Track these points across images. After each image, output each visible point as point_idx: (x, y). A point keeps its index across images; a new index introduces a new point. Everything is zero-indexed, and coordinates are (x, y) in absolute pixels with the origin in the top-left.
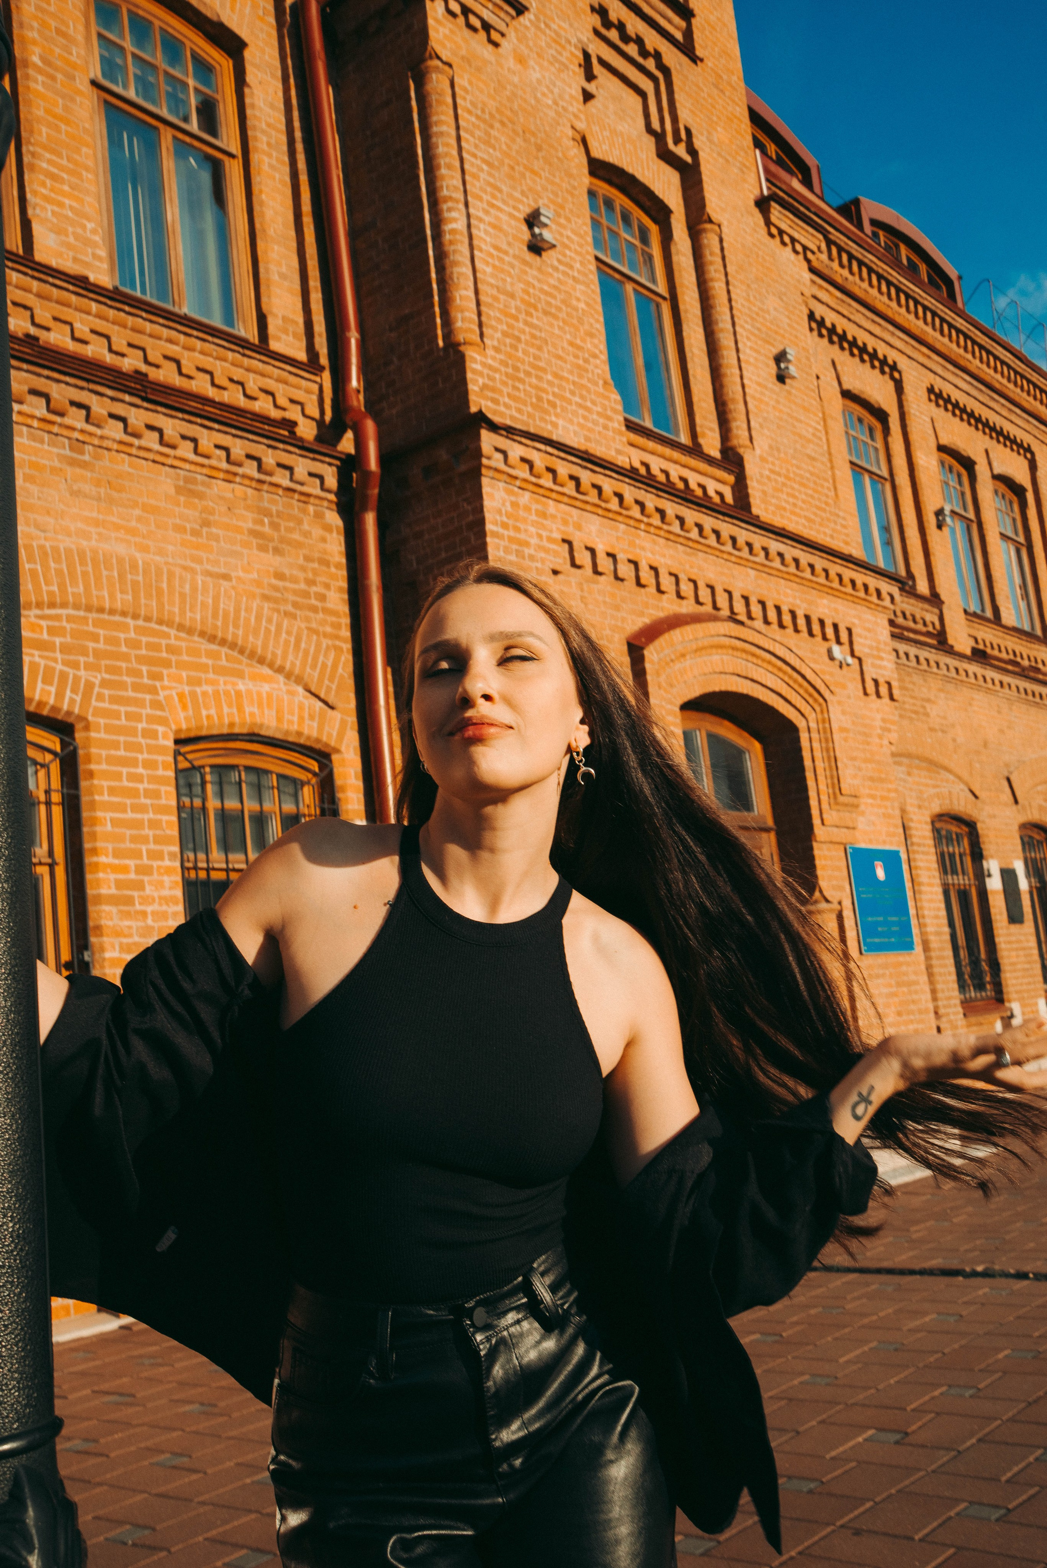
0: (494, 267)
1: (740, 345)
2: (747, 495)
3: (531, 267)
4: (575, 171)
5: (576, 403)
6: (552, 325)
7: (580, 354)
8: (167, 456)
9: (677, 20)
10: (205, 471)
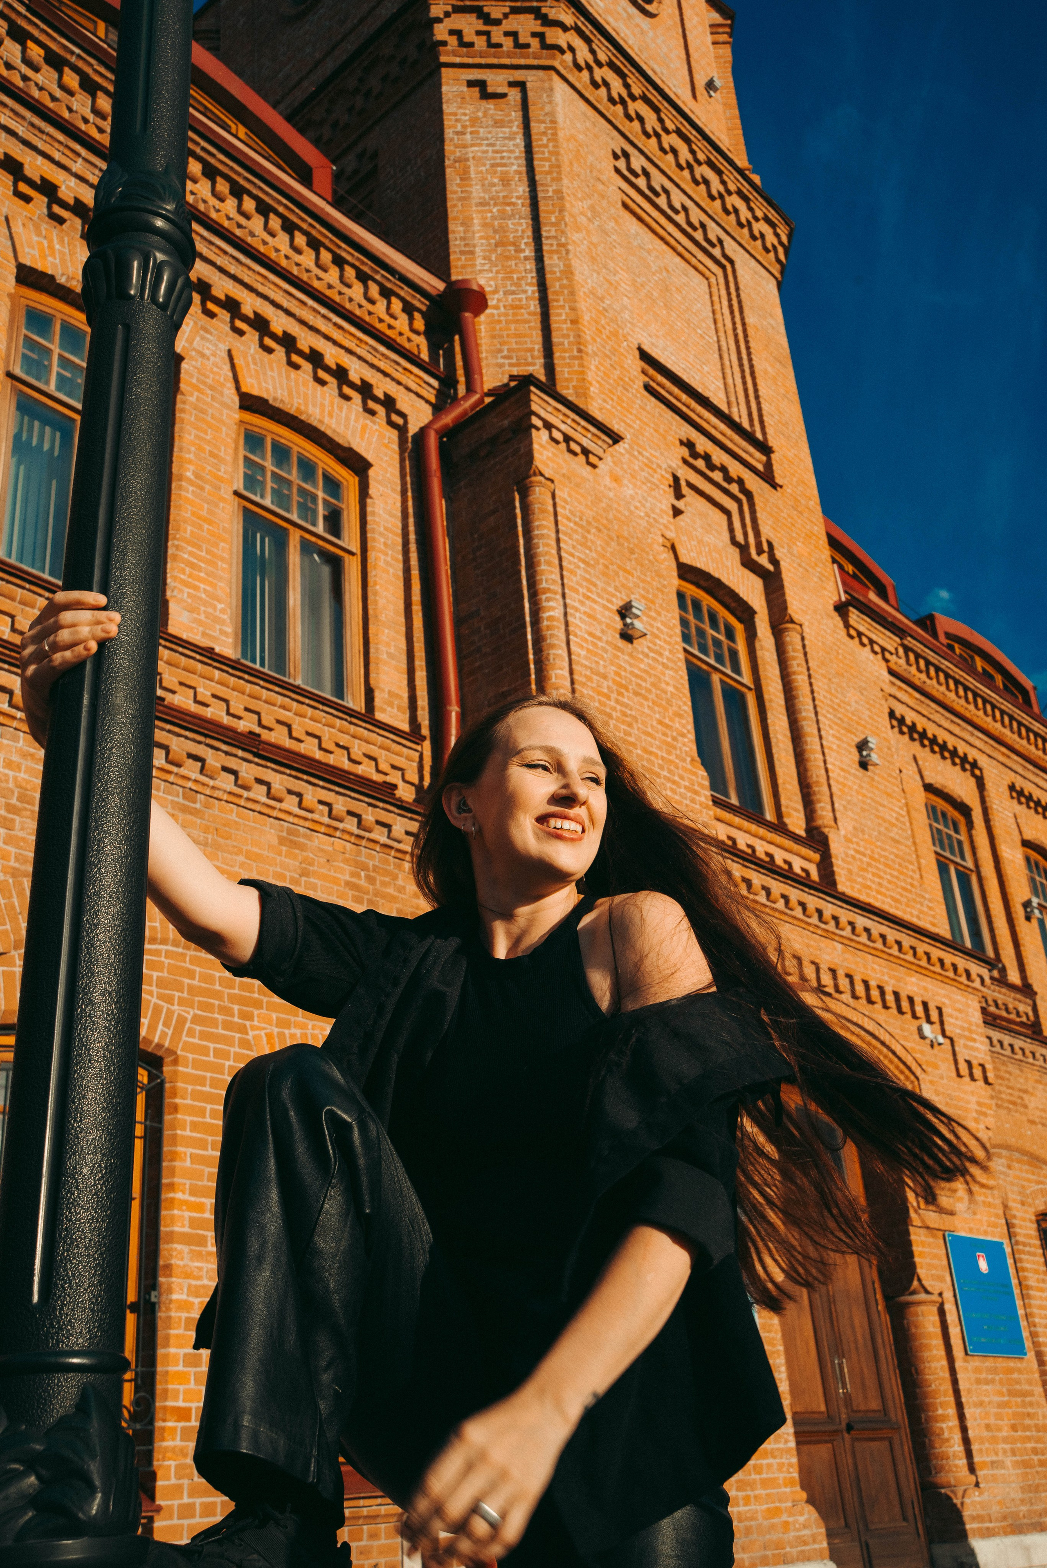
0: (588, 650)
1: (823, 733)
2: (832, 873)
3: (623, 652)
4: (665, 573)
5: (665, 777)
6: (642, 705)
7: (669, 733)
8: (273, 808)
9: (758, 455)
10: (307, 824)
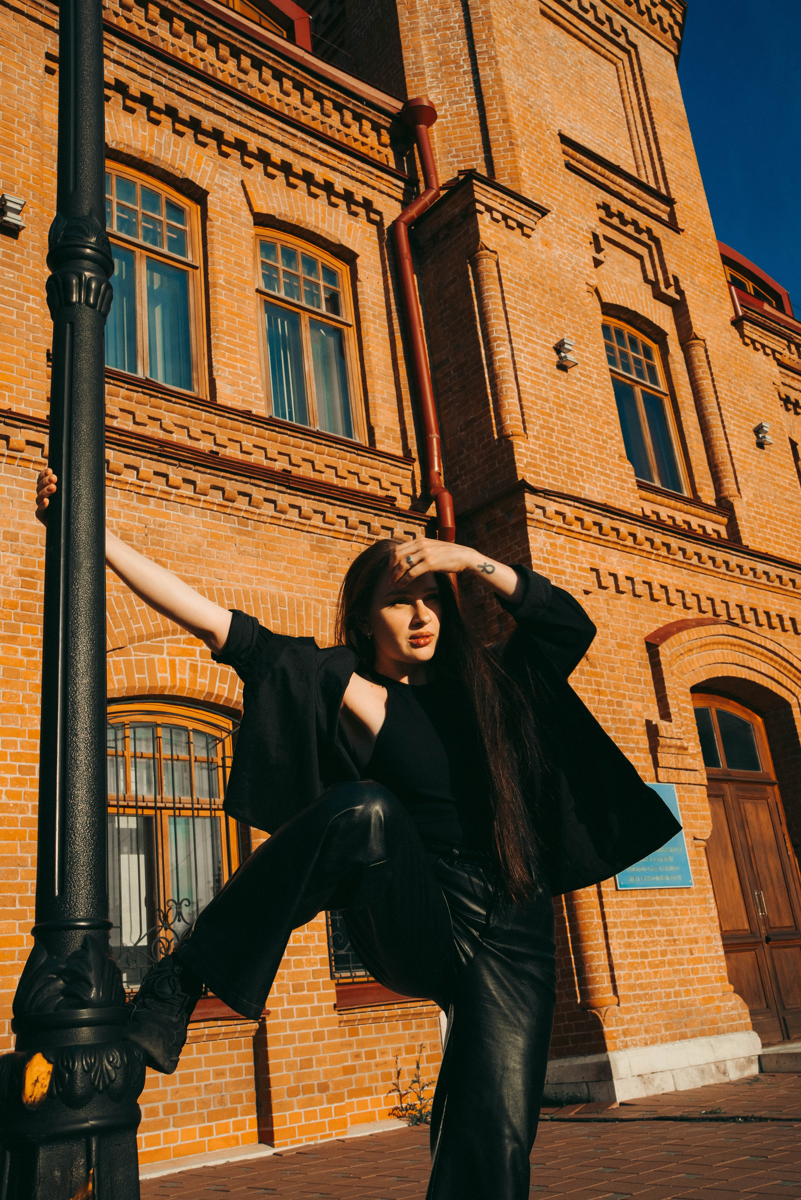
0: (532, 381)
1: (725, 423)
2: (738, 532)
3: (560, 380)
4: (590, 313)
5: (598, 471)
6: (577, 418)
7: (600, 437)
8: (305, 525)
9: (663, 207)
10: (331, 534)
